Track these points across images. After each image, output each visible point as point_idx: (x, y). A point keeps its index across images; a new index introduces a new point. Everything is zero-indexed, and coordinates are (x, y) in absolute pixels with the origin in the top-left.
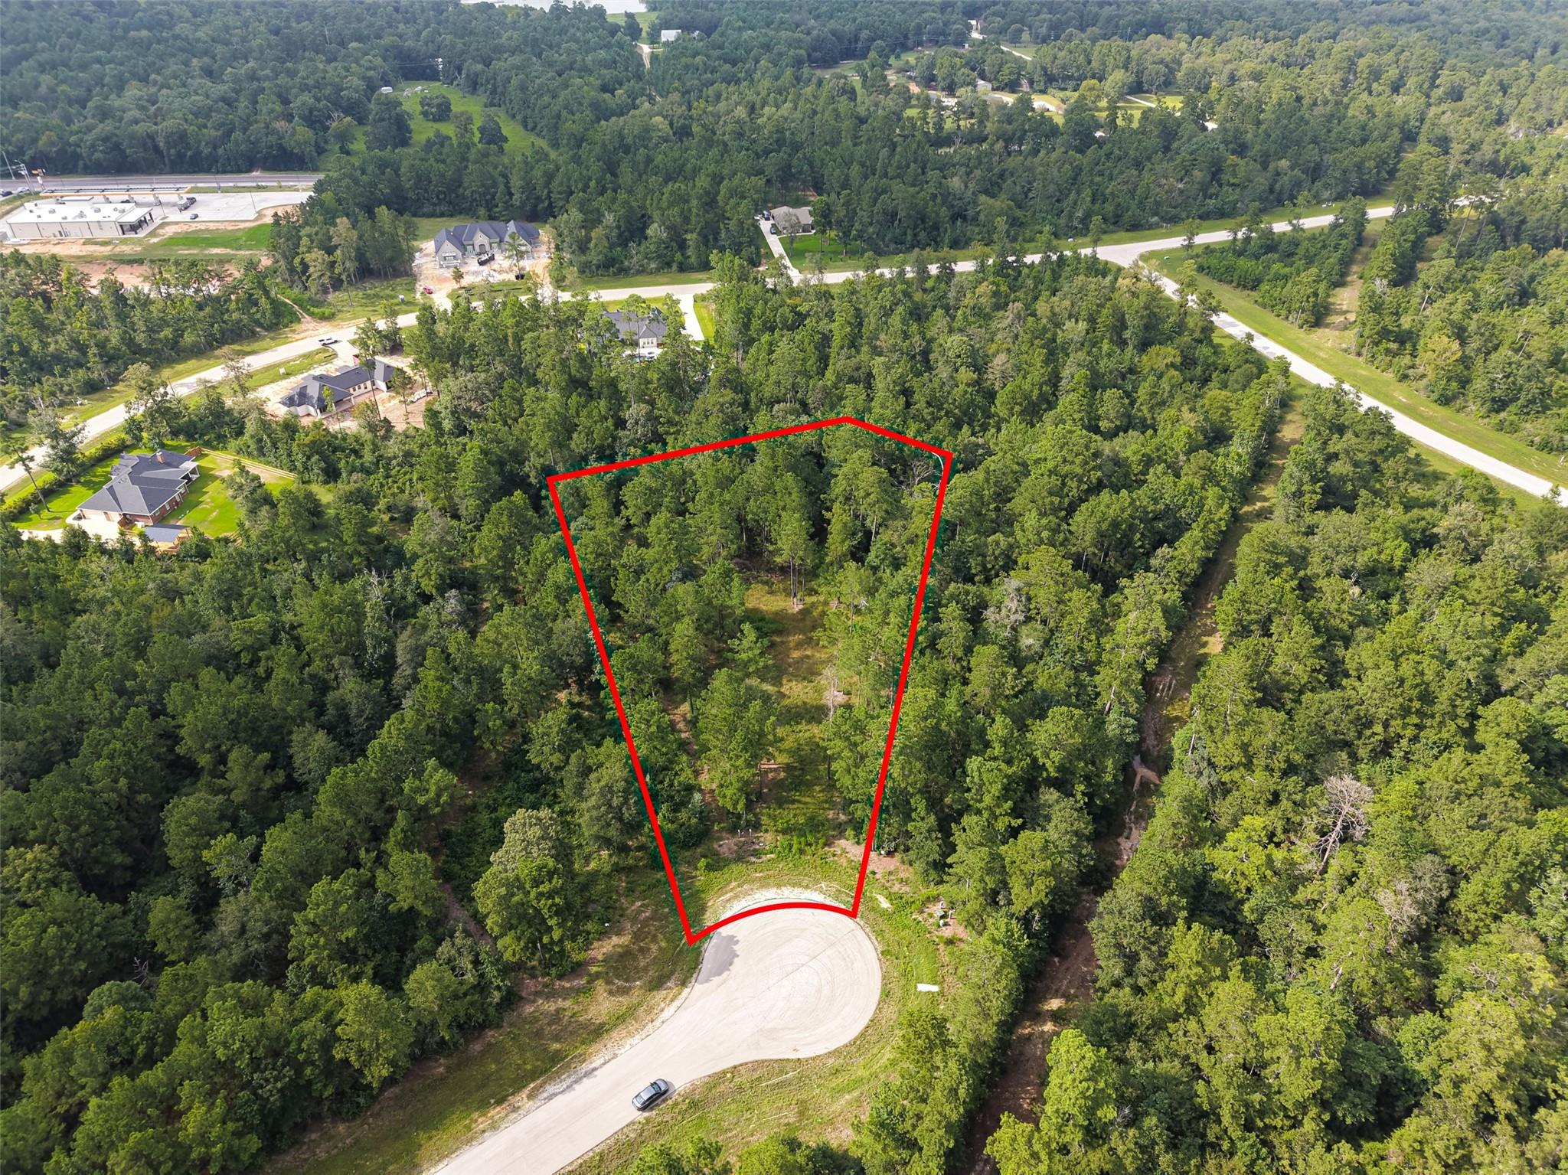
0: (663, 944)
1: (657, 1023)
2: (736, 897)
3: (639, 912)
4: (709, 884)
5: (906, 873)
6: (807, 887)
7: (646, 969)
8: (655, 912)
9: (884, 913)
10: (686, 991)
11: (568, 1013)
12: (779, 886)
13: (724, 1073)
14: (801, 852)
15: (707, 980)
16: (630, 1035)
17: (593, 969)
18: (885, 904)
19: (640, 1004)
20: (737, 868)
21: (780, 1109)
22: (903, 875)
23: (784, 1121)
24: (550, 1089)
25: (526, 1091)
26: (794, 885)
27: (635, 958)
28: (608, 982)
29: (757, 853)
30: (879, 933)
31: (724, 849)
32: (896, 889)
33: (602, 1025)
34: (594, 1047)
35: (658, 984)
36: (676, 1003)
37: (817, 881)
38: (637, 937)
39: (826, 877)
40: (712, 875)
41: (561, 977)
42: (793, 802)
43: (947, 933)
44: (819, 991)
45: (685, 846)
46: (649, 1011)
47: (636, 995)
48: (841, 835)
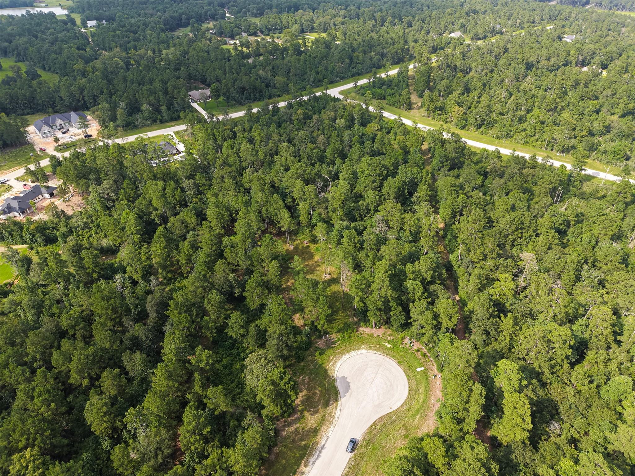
0: (320, 389)
1: (336, 419)
2: (335, 362)
3: (303, 381)
4: (322, 360)
5: (389, 332)
6: (358, 349)
7: (319, 401)
8: (309, 378)
9: (390, 349)
10: (339, 403)
11: (300, 429)
12: (348, 352)
13: (371, 426)
14: (350, 337)
15: (345, 396)
16: (329, 427)
17: (300, 408)
18: (389, 346)
19: (325, 415)
20: (329, 351)
21: (398, 431)
22: (388, 333)
23: (402, 434)
24: (312, 460)
25: (302, 465)
26: (354, 350)
27: (313, 398)
28: (309, 411)
29: (334, 343)
30: (393, 356)
31: (321, 346)
32: (389, 339)
33: (316, 428)
34: (318, 438)
35: (327, 404)
36: (338, 409)
37: (361, 346)
38: (309, 389)
39: (363, 343)
40: (322, 356)
41: (289, 416)
42: (335, 320)
43: (415, 348)
44: (386, 384)
45: (306, 349)
46: (330, 416)
47: (321, 411)
48: (359, 326)
